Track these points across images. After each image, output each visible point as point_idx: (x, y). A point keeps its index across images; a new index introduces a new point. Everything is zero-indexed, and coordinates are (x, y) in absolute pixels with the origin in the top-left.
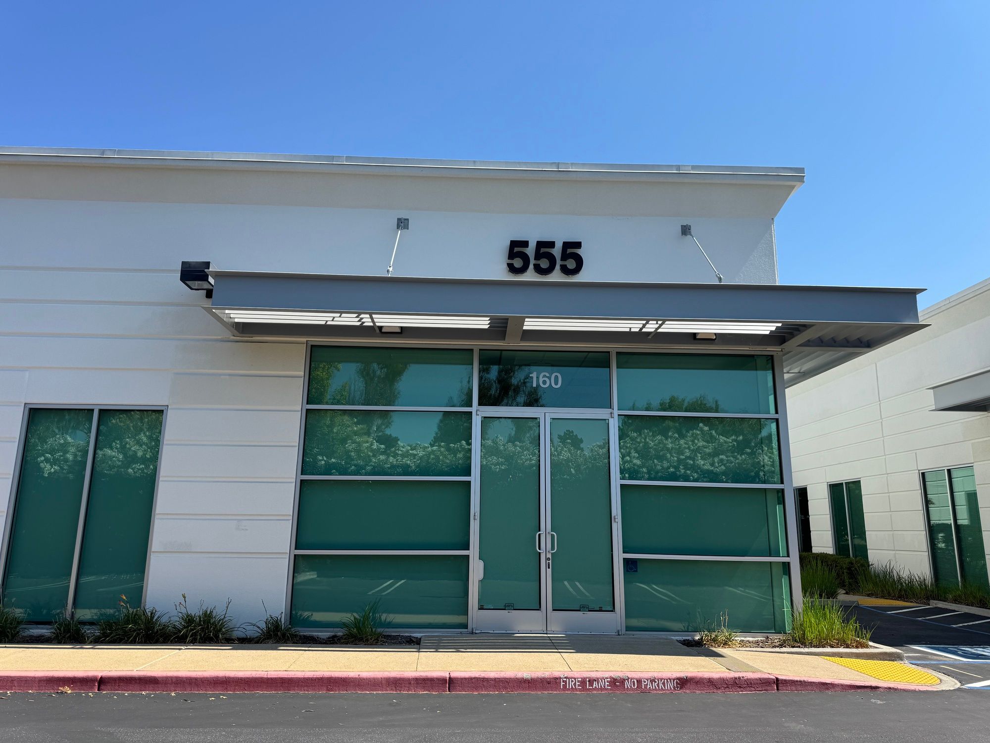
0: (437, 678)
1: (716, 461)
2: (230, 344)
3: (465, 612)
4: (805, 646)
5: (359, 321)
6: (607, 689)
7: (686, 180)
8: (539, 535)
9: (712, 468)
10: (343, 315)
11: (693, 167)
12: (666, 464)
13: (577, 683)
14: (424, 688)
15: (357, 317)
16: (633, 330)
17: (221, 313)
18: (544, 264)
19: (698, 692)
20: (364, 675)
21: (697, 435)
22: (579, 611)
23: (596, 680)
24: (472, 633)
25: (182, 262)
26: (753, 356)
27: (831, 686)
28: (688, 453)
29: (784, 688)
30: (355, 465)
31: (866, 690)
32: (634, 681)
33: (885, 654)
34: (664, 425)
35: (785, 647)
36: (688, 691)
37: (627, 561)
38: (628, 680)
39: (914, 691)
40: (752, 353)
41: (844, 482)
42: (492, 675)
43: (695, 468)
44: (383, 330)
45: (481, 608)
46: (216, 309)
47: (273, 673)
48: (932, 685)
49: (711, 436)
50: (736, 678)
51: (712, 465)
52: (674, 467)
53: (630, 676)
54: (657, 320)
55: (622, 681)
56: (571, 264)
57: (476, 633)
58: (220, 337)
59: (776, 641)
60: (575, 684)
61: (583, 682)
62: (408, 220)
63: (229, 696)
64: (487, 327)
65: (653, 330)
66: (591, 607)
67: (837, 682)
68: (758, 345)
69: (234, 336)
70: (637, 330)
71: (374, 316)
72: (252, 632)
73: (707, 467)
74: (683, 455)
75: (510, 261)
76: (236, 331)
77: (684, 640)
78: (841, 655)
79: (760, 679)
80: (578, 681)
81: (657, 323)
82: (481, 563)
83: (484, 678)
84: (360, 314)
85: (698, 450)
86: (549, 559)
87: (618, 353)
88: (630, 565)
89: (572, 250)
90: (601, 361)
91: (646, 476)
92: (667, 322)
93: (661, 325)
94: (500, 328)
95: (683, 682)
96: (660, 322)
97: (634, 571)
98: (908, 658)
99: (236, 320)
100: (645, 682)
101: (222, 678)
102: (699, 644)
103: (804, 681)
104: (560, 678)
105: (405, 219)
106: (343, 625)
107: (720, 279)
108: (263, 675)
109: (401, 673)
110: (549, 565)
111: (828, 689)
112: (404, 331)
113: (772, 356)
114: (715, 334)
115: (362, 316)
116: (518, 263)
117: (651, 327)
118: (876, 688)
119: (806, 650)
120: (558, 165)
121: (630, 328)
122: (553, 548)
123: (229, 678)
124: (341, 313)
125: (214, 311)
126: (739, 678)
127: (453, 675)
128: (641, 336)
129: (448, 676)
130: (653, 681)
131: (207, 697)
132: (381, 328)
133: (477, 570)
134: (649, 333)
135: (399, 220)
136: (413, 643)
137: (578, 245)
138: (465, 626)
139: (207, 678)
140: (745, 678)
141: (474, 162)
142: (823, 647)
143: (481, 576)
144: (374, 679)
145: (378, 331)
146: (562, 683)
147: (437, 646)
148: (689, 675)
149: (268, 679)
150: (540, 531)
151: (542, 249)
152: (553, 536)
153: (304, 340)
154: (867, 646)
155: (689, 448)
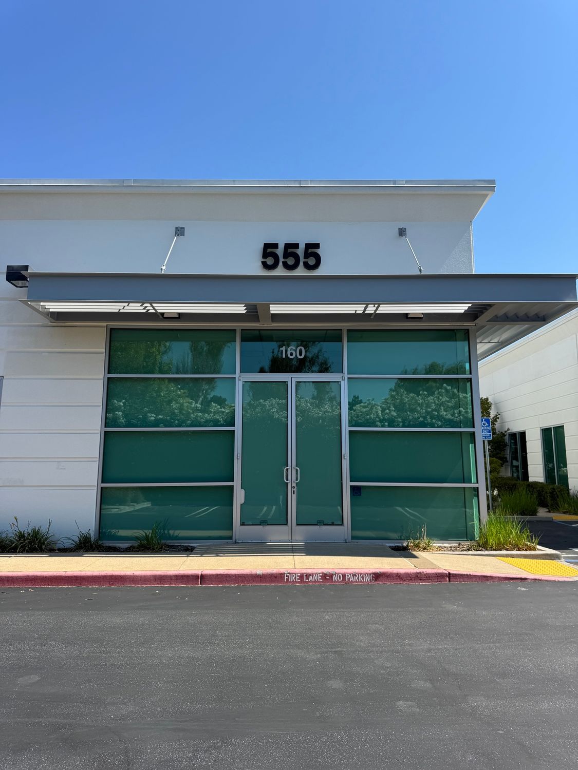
0: (191, 575)
1: (456, 412)
2: (49, 328)
3: (230, 528)
4: (487, 550)
5: (144, 309)
6: (318, 582)
7: (402, 192)
8: (287, 469)
9: (453, 418)
10: (131, 304)
11: (407, 182)
12: (416, 415)
13: (297, 577)
14: (182, 583)
15: (141, 306)
16: (358, 312)
17: (36, 305)
18: (291, 261)
19: (388, 583)
20: (137, 573)
21: (442, 393)
22: (317, 525)
23: (312, 575)
24: (236, 543)
25: (8, 266)
26: (453, 330)
27: (490, 578)
28: (434, 407)
29: (454, 580)
30: (178, 420)
31: (517, 581)
32: (340, 576)
33: (547, 555)
34: (428, 385)
35: (471, 550)
36: (381, 583)
37: (353, 488)
38: (335, 574)
39: (555, 581)
40: (452, 328)
41: (552, 427)
42: (233, 572)
43: (439, 418)
44: (165, 316)
45: (243, 524)
46: (29, 301)
47: (69, 573)
48: (571, 577)
49: (454, 394)
50: (418, 573)
51: (452, 415)
52: (422, 417)
53: (337, 572)
54: (374, 304)
55: (331, 576)
56: (312, 261)
57: (238, 543)
58: (41, 324)
59: (465, 546)
60: (295, 578)
61: (302, 576)
62: (184, 228)
63: (36, 590)
64: (245, 312)
65: (373, 312)
66: (326, 522)
67: (495, 575)
68: (456, 321)
69: (51, 322)
70: (361, 312)
71: (154, 305)
72: (68, 544)
73: (449, 416)
74: (430, 408)
75: (264, 260)
76: (51, 319)
77: (396, 546)
78: (512, 556)
79: (436, 574)
80: (298, 576)
81: (374, 306)
82: (243, 491)
83: (227, 575)
84: (143, 303)
85: (442, 404)
86: (294, 487)
87: (348, 331)
88: (355, 490)
89: (312, 250)
90: (335, 337)
91: (401, 424)
92: (381, 306)
93: (377, 308)
94: (253, 313)
95: (377, 576)
96: (376, 306)
97: (359, 495)
98: (565, 558)
99: (51, 310)
100: (348, 576)
101: (32, 576)
102: (405, 549)
103: (470, 575)
104: (284, 574)
105: (182, 228)
106: (137, 538)
107: (420, 270)
108: (63, 574)
109: (165, 572)
110: (294, 492)
111: (488, 580)
112: (180, 316)
113: (468, 330)
114: (423, 314)
115: (146, 305)
116: (270, 261)
117: (371, 309)
118: (525, 579)
119: (487, 553)
120: (300, 182)
121: (356, 311)
122: (297, 480)
123: (37, 576)
124: (129, 303)
125: (29, 303)
126: (420, 573)
127: (205, 572)
128: (364, 317)
129: (200, 574)
130: (354, 575)
131: (19, 589)
132: (163, 314)
133: (239, 496)
134: (370, 314)
135: (177, 228)
136: (188, 550)
137: (317, 246)
138: (231, 538)
139: (20, 576)
140: (425, 573)
141: (234, 181)
142: (501, 550)
143: (243, 501)
144: (145, 576)
145: (161, 317)
146: (286, 578)
147: (203, 552)
148: (382, 571)
149: (65, 577)
150: (287, 466)
151: (309, 250)
152: (297, 470)
153: (105, 324)
154: (534, 549)
155: (435, 403)
